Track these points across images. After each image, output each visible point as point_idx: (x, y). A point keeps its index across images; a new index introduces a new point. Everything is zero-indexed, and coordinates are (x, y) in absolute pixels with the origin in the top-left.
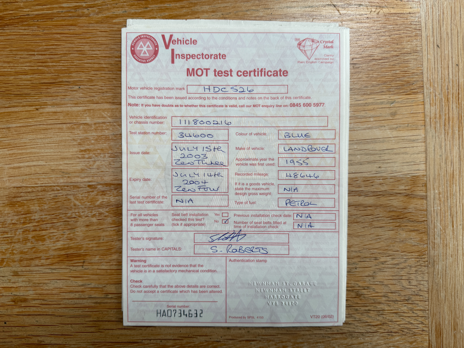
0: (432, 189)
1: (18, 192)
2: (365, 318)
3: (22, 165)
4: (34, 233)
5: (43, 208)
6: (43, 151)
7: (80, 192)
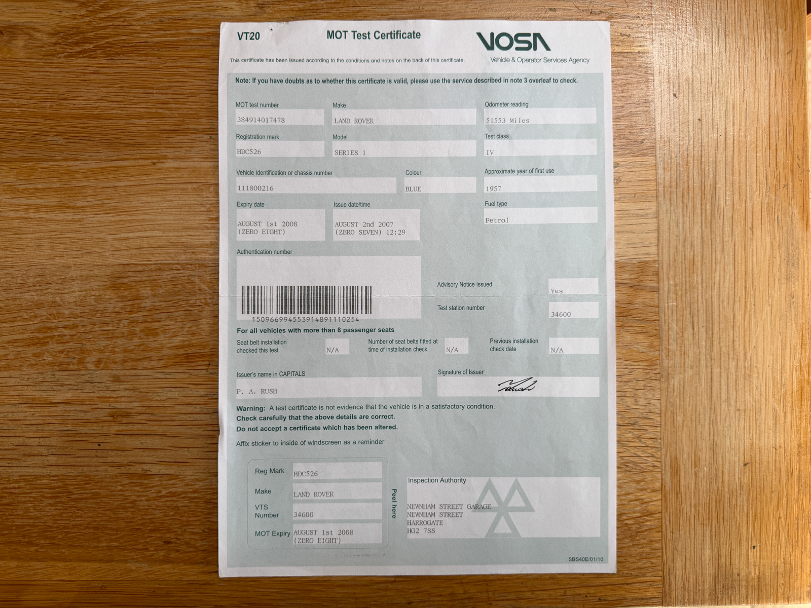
0: (665, 279)
1: (125, 271)
3: (131, 235)
4: (144, 325)
5: (157, 292)
6: (159, 218)
7: (208, 273)
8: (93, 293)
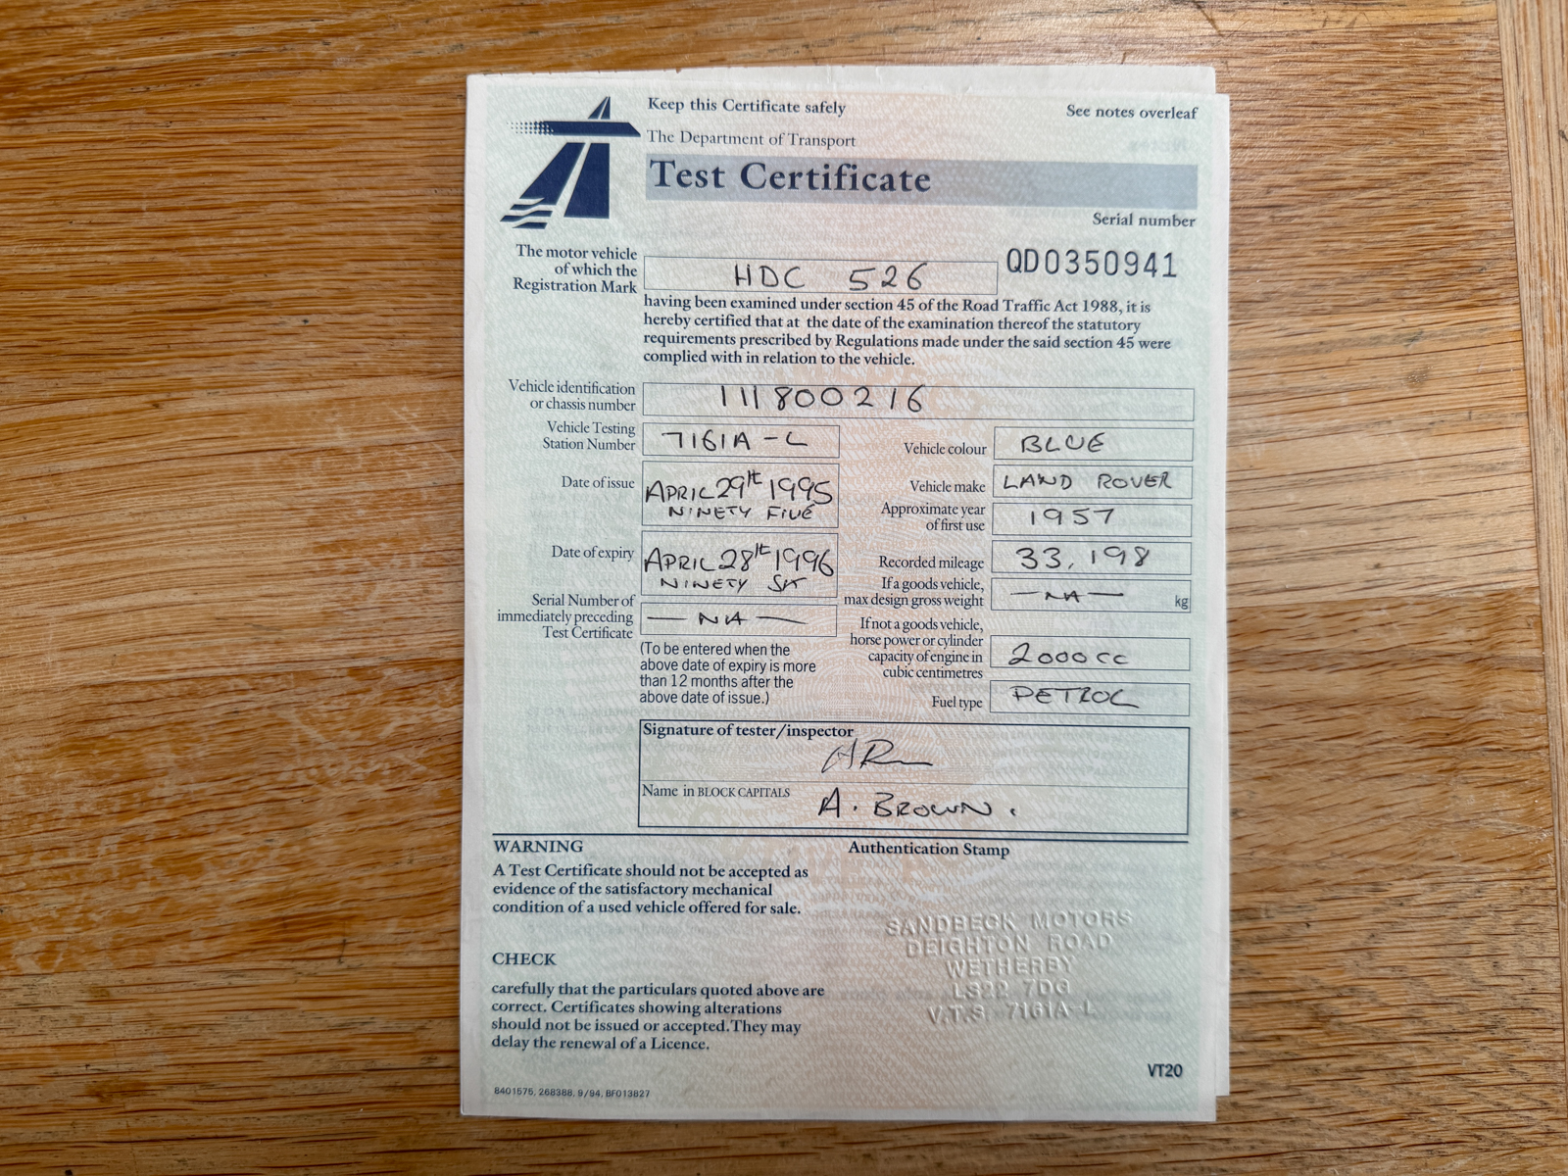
0: (1560, 634)
1: (99, 704)
2: (1345, 1098)
3: (107, 604)
4: (161, 846)
5: (190, 756)
6: (182, 552)
7: (321, 695)
8: (18, 767)
